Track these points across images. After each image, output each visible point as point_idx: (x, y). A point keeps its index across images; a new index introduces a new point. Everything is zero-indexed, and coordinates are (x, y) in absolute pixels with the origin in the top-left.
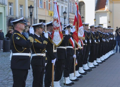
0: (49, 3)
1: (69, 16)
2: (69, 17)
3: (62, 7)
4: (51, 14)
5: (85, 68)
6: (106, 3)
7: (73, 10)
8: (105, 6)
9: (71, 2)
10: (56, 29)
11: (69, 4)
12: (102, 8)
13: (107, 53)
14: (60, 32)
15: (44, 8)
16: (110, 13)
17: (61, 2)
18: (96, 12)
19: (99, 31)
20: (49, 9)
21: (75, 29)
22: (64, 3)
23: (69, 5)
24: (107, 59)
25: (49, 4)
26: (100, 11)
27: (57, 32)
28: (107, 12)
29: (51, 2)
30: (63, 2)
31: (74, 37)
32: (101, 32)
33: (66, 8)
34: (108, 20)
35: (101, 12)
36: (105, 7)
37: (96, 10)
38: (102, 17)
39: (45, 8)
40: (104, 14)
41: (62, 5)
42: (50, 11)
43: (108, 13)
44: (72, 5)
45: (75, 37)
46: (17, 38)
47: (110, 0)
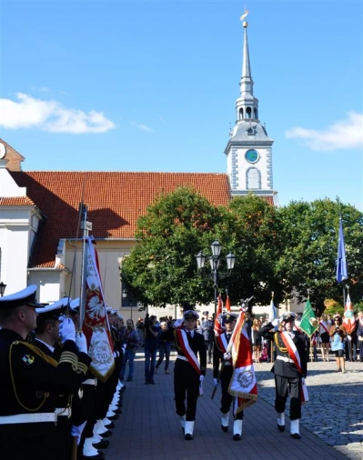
6: (59, 248)
8: (55, 257)
10: (99, 322)
12: (48, 261)
14: (108, 332)
16: (66, 274)
18: (31, 271)
26: (43, 269)
27: (102, 331)
28: (59, 271)
34: (61, 293)
35: (45, 271)
36: (54, 260)
37: (29, 266)
38: (46, 285)
40: (52, 277)
43: (62, 275)
46: (25, 360)
47: (67, 242)
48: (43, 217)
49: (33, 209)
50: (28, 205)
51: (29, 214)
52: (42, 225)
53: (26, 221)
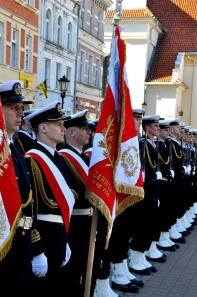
0: (21, 49)
1: (75, 91)
2: (75, 93)
3: (58, 65)
4: (27, 82)
5: (119, 276)
6: (177, 63)
7: (86, 76)
8: (172, 72)
9: (82, 53)
11: (79, 57)
12: (165, 76)
13: (188, 209)
15: (5, 63)
16: (183, 89)
17: (56, 50)
18: (148, 85)
19: (174, 139)
20: (22, 67)
21: (102, 149)
22: (65, 54)
23: (76, 61)
24: (189, 230)
25: (22, 53)
26: (160, 83)
28: (176, 86)
29: (27, 47)
30: (61, 52)
31: (100, 186)
32: (179, 143)
33: (69, 69)
34: (177, 108)
36: (171, 74)
37: (147, 80)
38: (162, 99)
39: (8, 62)
40: (169, 91)
41: (59, 60)
42: (22, 72)
43: (179, 91)
44: (86, 63)
45: (103, 186)
47: (186, 56)
48: (163, 31)
49: (152, 22)
50: (147, 16)
51: (148, 27)
52: (162, 39)
53: (144, 35)
